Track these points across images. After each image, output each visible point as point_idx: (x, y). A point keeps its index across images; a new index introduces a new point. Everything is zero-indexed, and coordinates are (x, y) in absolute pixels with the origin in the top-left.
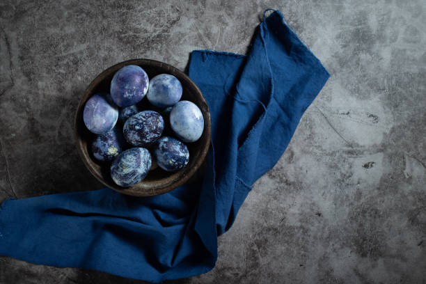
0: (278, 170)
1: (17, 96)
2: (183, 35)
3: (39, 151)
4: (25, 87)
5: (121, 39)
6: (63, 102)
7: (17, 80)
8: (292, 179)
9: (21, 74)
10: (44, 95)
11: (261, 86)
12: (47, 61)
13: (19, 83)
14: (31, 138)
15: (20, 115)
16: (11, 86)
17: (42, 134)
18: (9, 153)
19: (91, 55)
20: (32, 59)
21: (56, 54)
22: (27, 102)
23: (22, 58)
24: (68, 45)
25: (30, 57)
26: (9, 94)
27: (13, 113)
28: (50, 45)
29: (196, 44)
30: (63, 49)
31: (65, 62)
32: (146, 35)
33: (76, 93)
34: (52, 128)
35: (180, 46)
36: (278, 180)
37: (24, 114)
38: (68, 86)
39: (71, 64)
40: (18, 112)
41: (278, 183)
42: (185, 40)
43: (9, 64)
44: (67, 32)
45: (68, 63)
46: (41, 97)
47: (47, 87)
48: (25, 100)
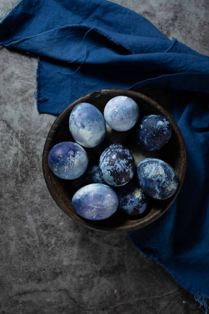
0: (161, 28)
1: (77, 286)
2: (22, 117)
3: (133, 267)
4: (68, 278)
5: (24, 181)
6: (84, 241)
7: (61, 285)
8: (171, 15)
9: (55, 281)
10: (77, 259)
11: (69, 39)
12: (43, 255)
13: (65, 283)
14: (119, 274)
15: (96, 285)
16: (66, 291)
17: (116, 263)
18: (133, 297)
19: (37, 211)
20: (40, 270)
21: (36, 246)
22: (83, 277)
23: (39, 280)
24: (28, 234)
25: (38, 272)
26: (74, 294)
27: (93, 290)
28: (27, 252)
29: (31, 104)
30: (31, 239)
31: (44, 237)
32: (21, 155)
33: (76, 228)
34: (110, 253)
35: (33, 120)
36: (171, 28)
37: (95, 280)
38: (69, 235)
39: (46, 231)
40: (93, 286)
41: (174, 28)
42: (27, 115)
43: (45, 293)
44: (15, 234)
45: (45, 235)
46: (79, 262)
47: (69, 256)
48: (82, 279)
